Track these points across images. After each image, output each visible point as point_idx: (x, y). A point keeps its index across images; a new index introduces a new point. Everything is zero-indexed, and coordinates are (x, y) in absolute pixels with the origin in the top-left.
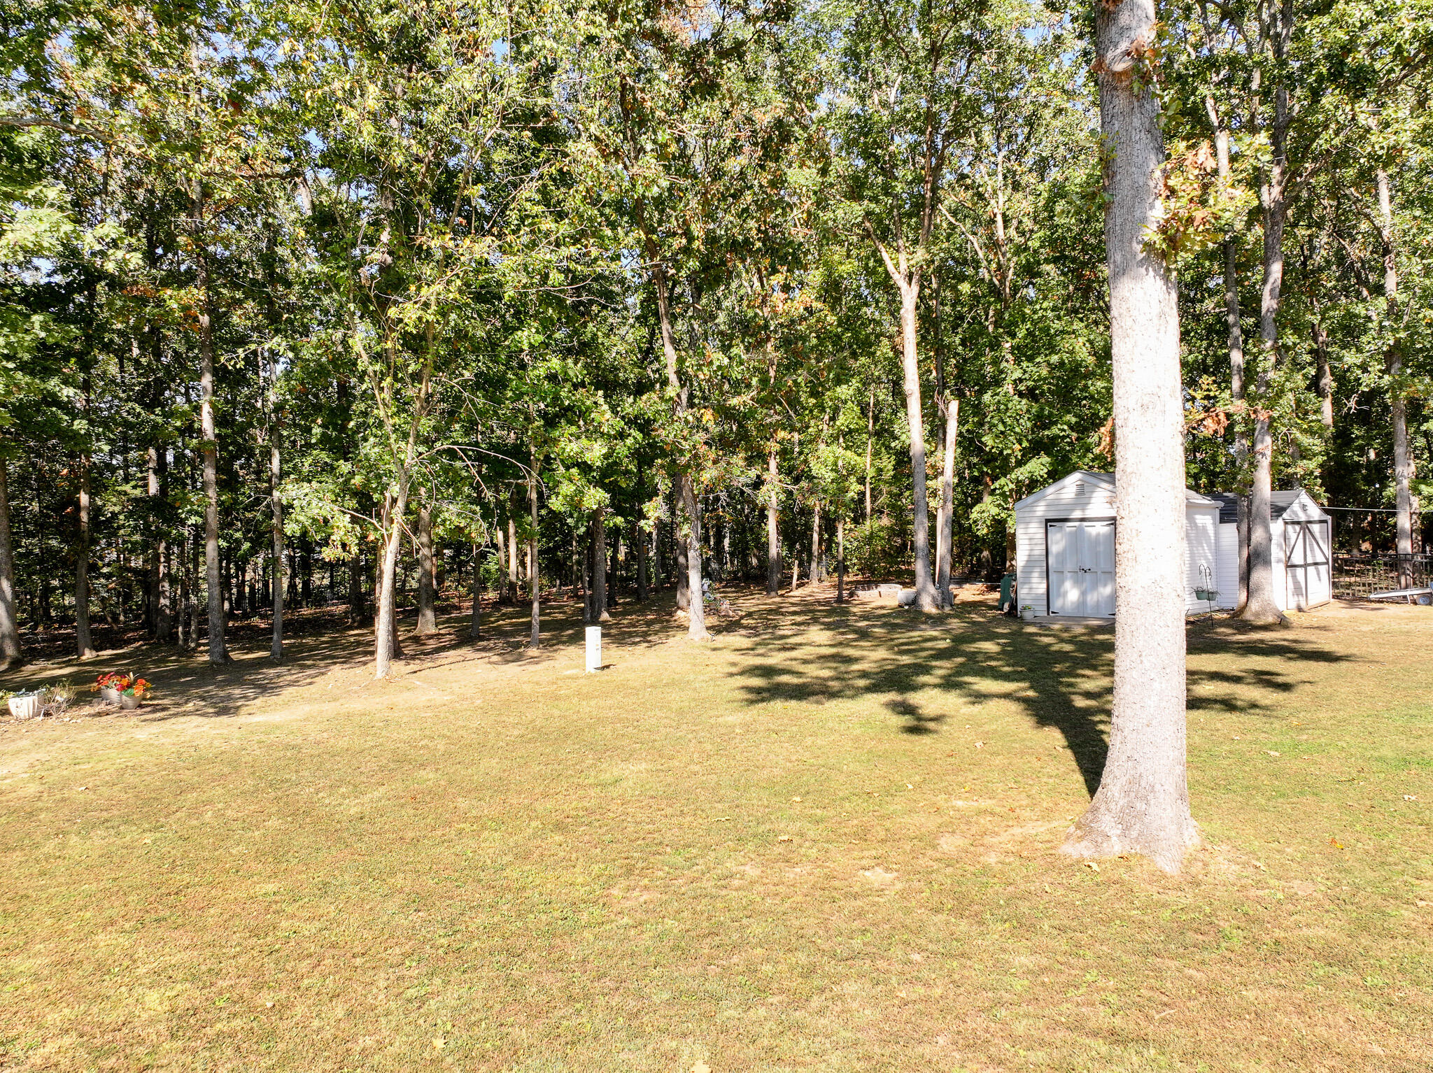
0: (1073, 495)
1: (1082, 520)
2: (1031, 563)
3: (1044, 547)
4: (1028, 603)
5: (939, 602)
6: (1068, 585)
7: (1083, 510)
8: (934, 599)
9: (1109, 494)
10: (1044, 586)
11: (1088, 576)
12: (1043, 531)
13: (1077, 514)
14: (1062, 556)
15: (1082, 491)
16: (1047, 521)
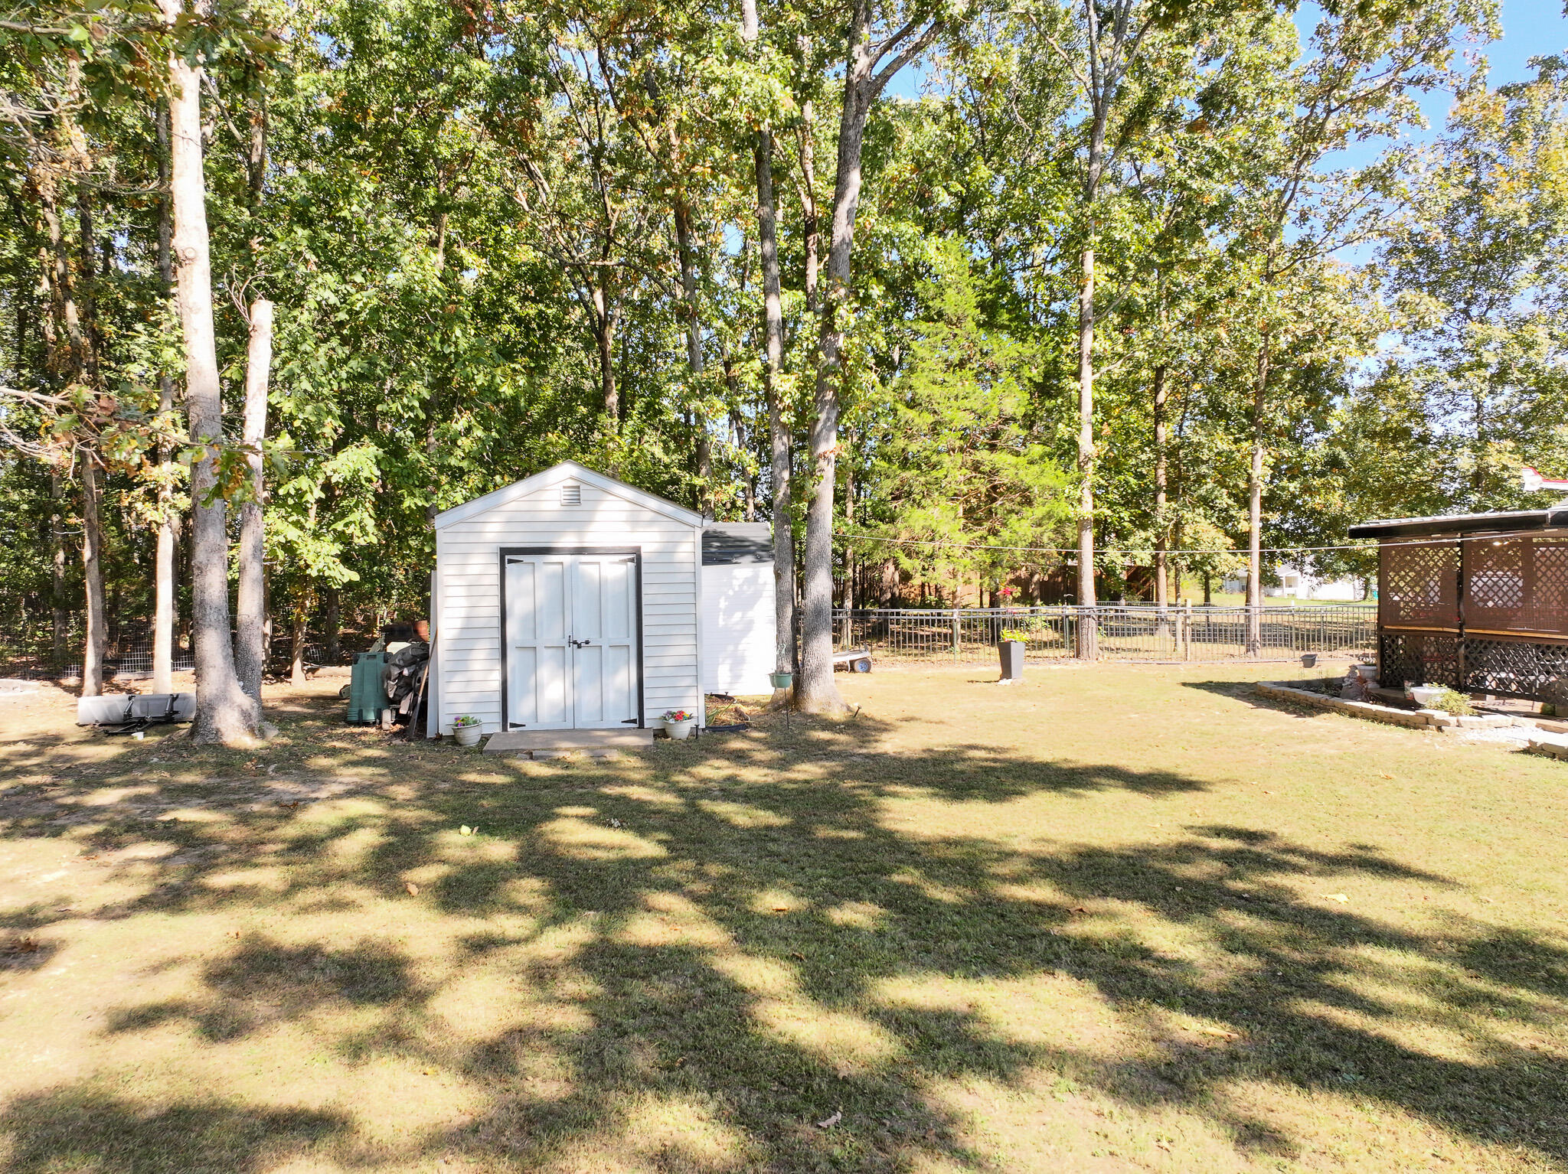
0: (557, 506)
1: (580, 551)
2: (468, 634)
3: (497, 602)
4: (463, 709)
5: (254, 722)
6: (545, 672)
7: (580, 532)
8: (246, 715)
9: (627, 506)
10: (497, 676)
11: (582, 653)
12: (496, 570)
13: (568, 541)
14: (533, 620)
15: (575, 497)
16: (504, 552)
